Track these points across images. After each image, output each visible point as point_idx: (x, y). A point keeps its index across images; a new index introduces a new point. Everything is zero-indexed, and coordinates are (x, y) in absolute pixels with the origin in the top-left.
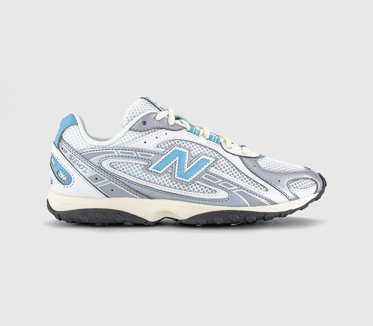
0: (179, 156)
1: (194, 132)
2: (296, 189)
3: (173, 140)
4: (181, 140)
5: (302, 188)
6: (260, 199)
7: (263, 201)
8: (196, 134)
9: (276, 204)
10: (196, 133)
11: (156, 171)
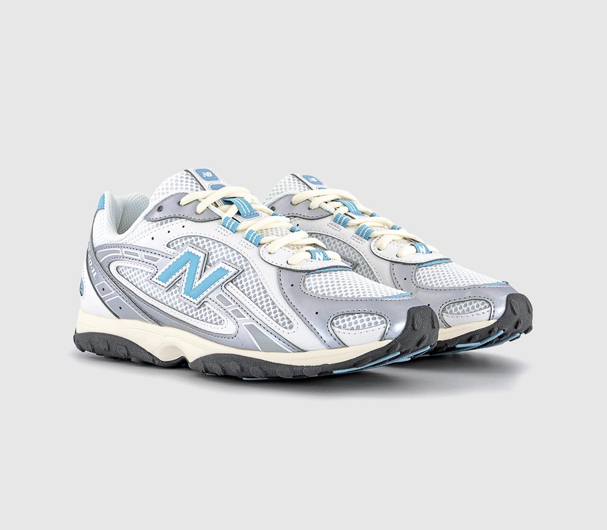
0: (190, 262)
1: (227, 224)
2: (342, 331)
3: (190, 237)
4: (201, 237)
5: (352, 329)
6: (276, 340)
7: (280, 344)
8: (230, 228)
9: (303, 351)
10: (231, 226)
11: (160, 282)
